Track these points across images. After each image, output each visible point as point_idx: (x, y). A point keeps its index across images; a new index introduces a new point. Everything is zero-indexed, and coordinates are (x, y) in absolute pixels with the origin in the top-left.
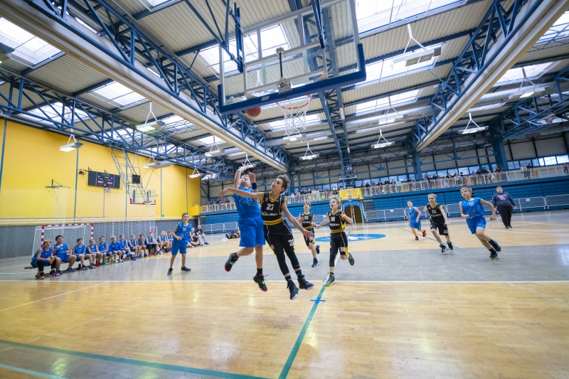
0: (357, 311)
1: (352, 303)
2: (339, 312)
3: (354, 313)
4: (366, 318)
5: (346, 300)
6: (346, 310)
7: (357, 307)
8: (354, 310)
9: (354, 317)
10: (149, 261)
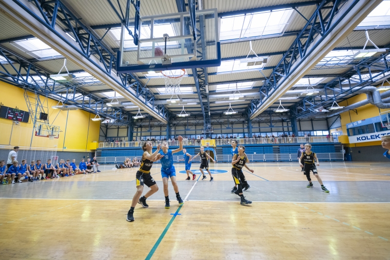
0: (202, 221)
1: (199, 215)
2: (190, 222)
3: (200, 223)
4: (207, 226)
5: (196, 213)
6: (195, 221)
7: (202, 218)
8: (200, 221)
9: (199, 225)
10: (46, 182)
